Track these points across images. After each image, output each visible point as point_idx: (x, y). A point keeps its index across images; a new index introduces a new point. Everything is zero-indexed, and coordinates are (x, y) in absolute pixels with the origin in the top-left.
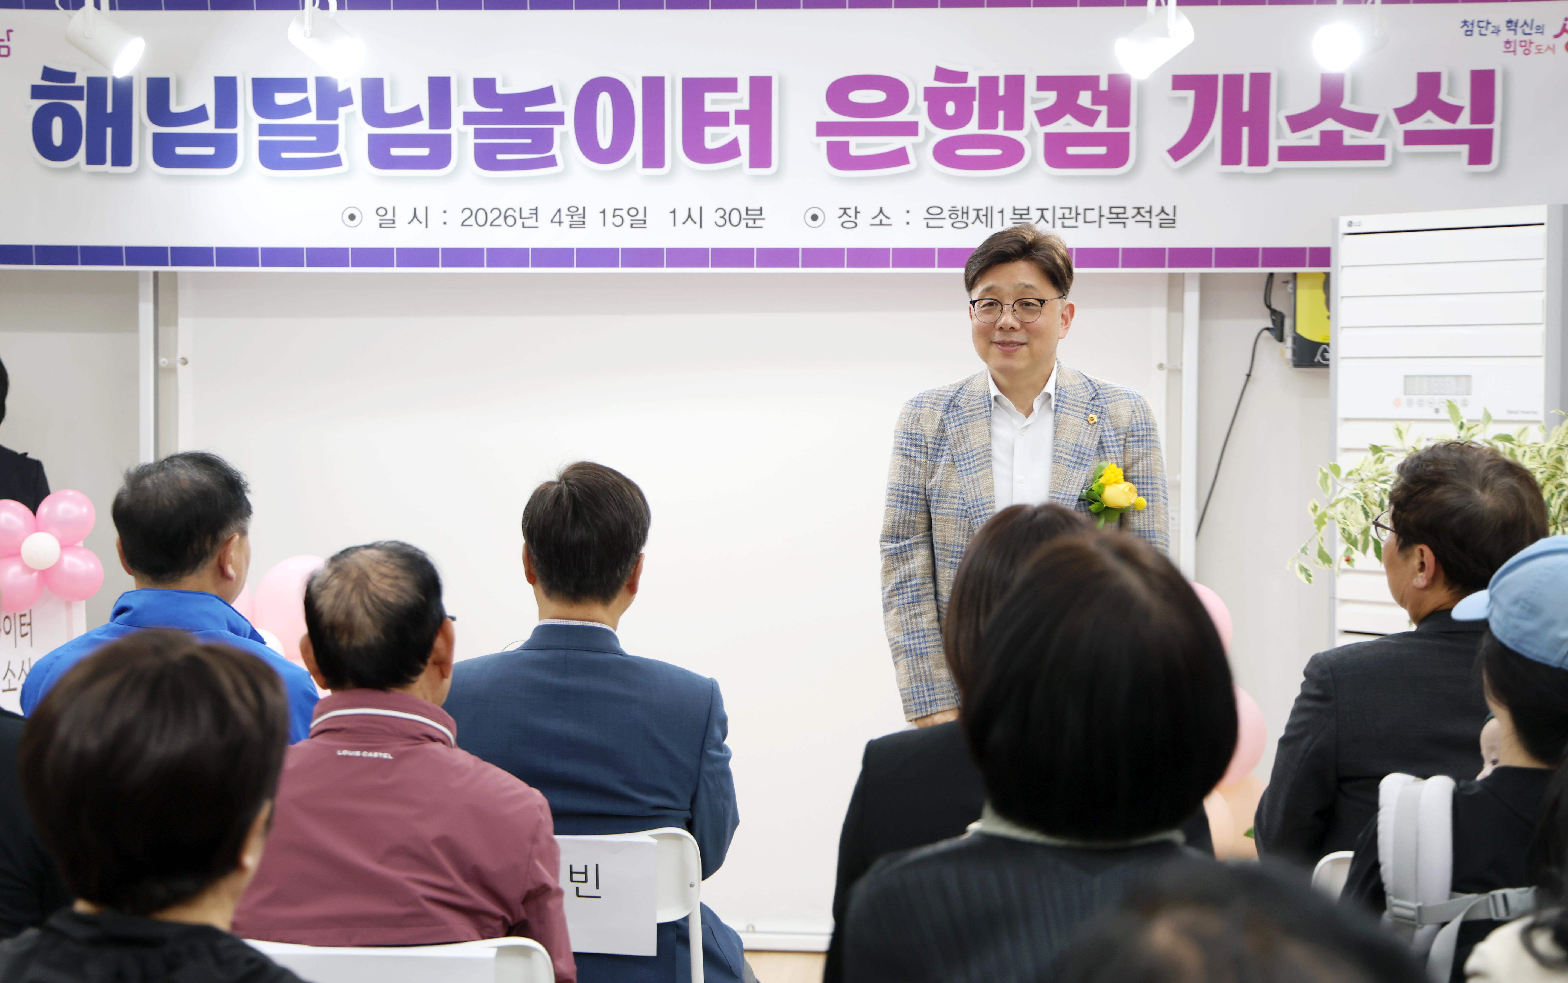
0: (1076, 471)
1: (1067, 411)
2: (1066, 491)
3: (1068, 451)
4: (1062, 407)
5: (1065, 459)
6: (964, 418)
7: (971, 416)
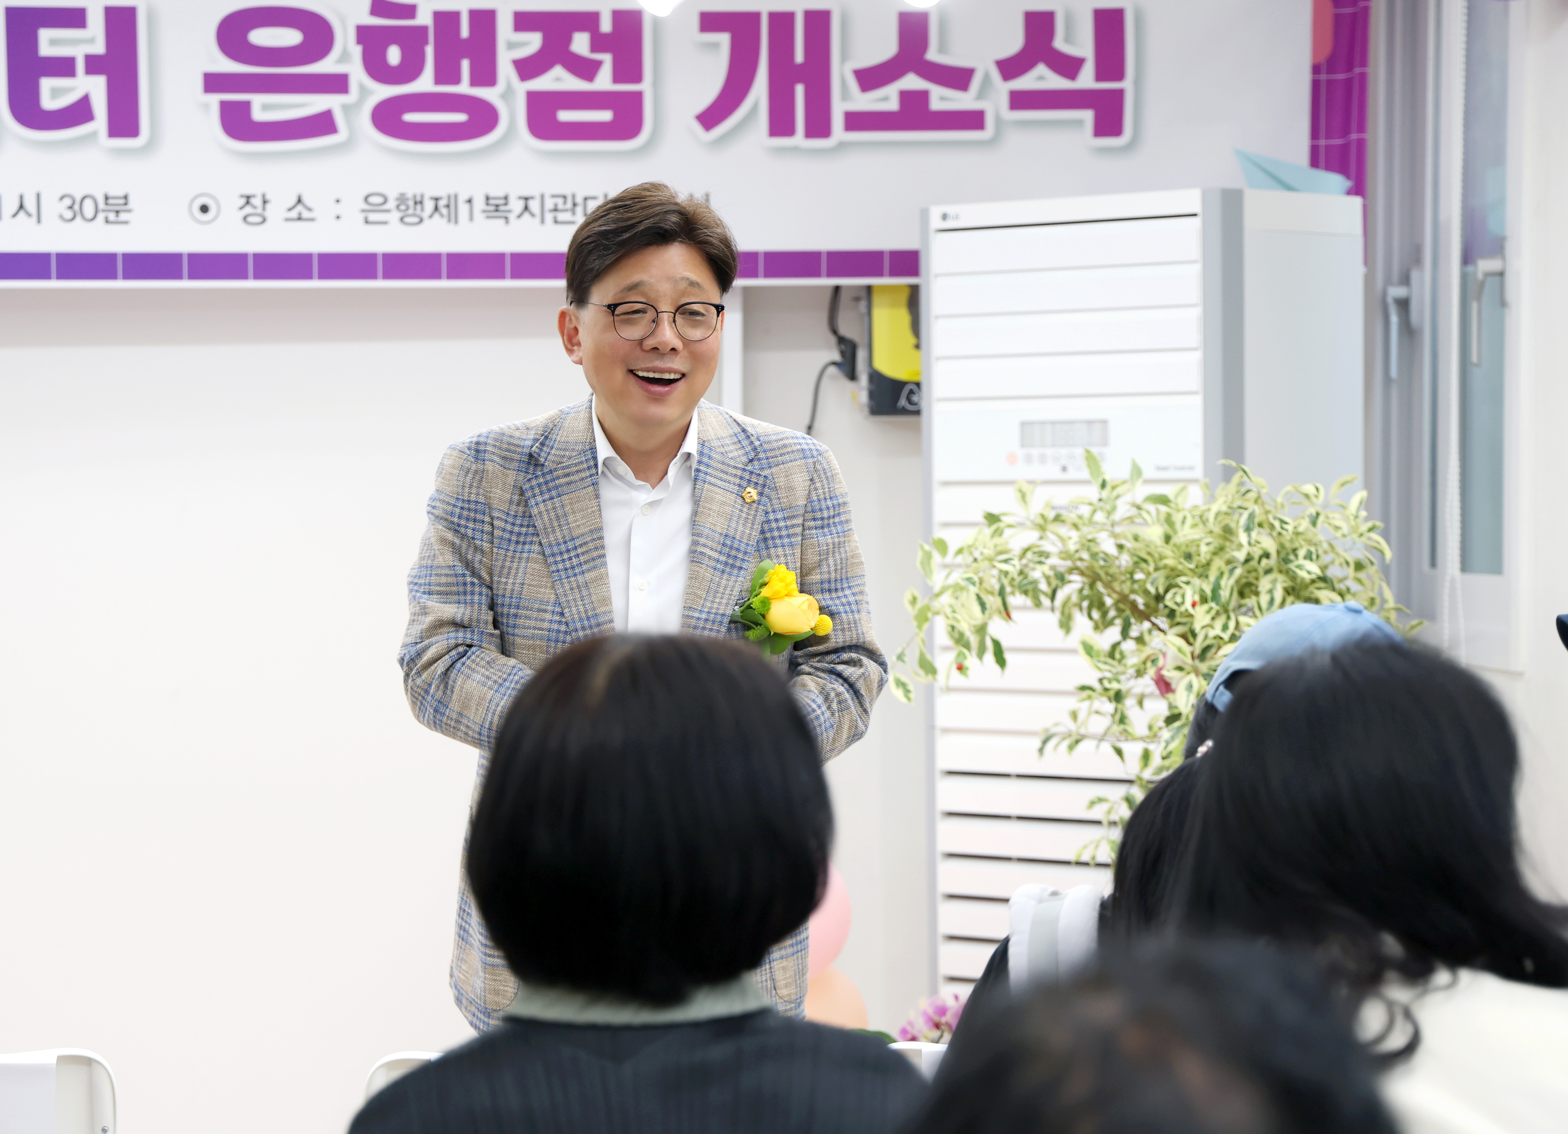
0: (725, 576)
1: (713, 480)
2: (711, 608)
3: (715, 545)
4: (706, 474)
5: (710, 557)
6: (557, 487)
7: (569, 484)
